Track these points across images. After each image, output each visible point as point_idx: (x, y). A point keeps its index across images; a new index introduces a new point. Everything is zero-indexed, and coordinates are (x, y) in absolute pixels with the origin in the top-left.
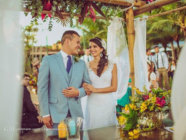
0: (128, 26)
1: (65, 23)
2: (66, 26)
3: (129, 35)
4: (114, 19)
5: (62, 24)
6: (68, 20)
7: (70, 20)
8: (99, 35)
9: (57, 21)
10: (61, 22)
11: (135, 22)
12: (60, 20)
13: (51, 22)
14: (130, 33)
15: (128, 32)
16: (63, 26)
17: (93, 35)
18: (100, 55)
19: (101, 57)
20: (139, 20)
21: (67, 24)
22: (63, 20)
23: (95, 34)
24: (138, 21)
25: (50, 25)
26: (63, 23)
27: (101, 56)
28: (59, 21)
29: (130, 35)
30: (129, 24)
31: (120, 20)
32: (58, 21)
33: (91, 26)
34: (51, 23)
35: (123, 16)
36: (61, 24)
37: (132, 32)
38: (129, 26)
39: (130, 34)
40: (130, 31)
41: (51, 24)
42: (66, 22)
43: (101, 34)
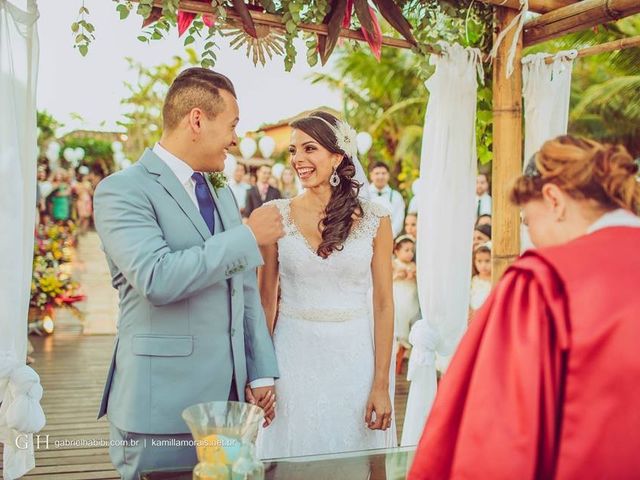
0: (498, 80)
1: (261, 53)
2: (263, 62)
3: (500, 115)
4: (450, 50)
5: (251, 53)
6: (277, 41)
7: (282, 45)
8: (398, 111)
9: (231, 44)
10: (249, 48)
11: (525, 68)
12: (244, 41)
13: (210, 44)
14: (503, 107)
15: (497, 105)
16: (255, 63)
17: (380, 111)
18: (331, 181)
19: (332, 187)
20: (543, 61)
21: (271, 56)
22: (255, 40)
23: (386, 107)
24: (538, 64)
25: (209, 57)
26: (255, 53)
27: (335, 185)
28: (241, 44)
29: (503, 114)
30: (500, 74)
31: (472, 58)
32: (239, 42)
33: (374, 78)
34: (210, 49)
35: (484, 45)
36: (248, 55)
37: (509, 107)
38: (501, 82)
39: (501, 111)
40: (503, 99)
41: (210, 52)
42: (267, 49)
43: (406, 111)
